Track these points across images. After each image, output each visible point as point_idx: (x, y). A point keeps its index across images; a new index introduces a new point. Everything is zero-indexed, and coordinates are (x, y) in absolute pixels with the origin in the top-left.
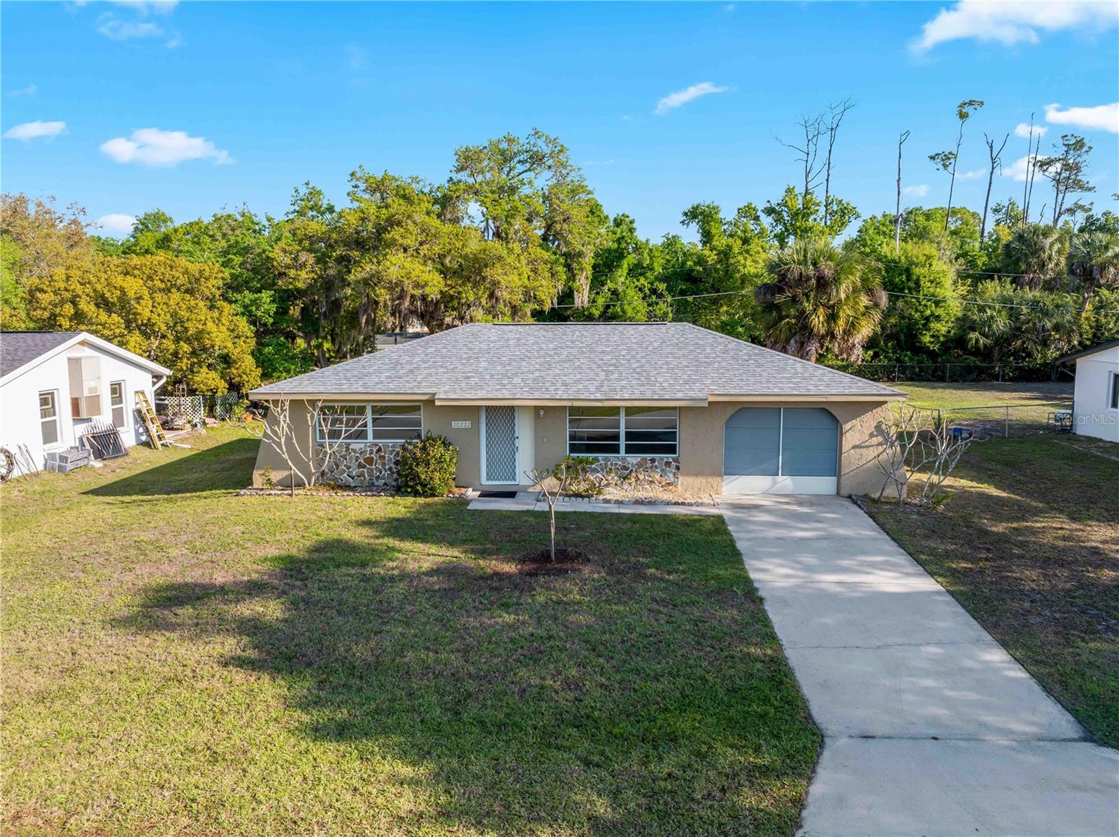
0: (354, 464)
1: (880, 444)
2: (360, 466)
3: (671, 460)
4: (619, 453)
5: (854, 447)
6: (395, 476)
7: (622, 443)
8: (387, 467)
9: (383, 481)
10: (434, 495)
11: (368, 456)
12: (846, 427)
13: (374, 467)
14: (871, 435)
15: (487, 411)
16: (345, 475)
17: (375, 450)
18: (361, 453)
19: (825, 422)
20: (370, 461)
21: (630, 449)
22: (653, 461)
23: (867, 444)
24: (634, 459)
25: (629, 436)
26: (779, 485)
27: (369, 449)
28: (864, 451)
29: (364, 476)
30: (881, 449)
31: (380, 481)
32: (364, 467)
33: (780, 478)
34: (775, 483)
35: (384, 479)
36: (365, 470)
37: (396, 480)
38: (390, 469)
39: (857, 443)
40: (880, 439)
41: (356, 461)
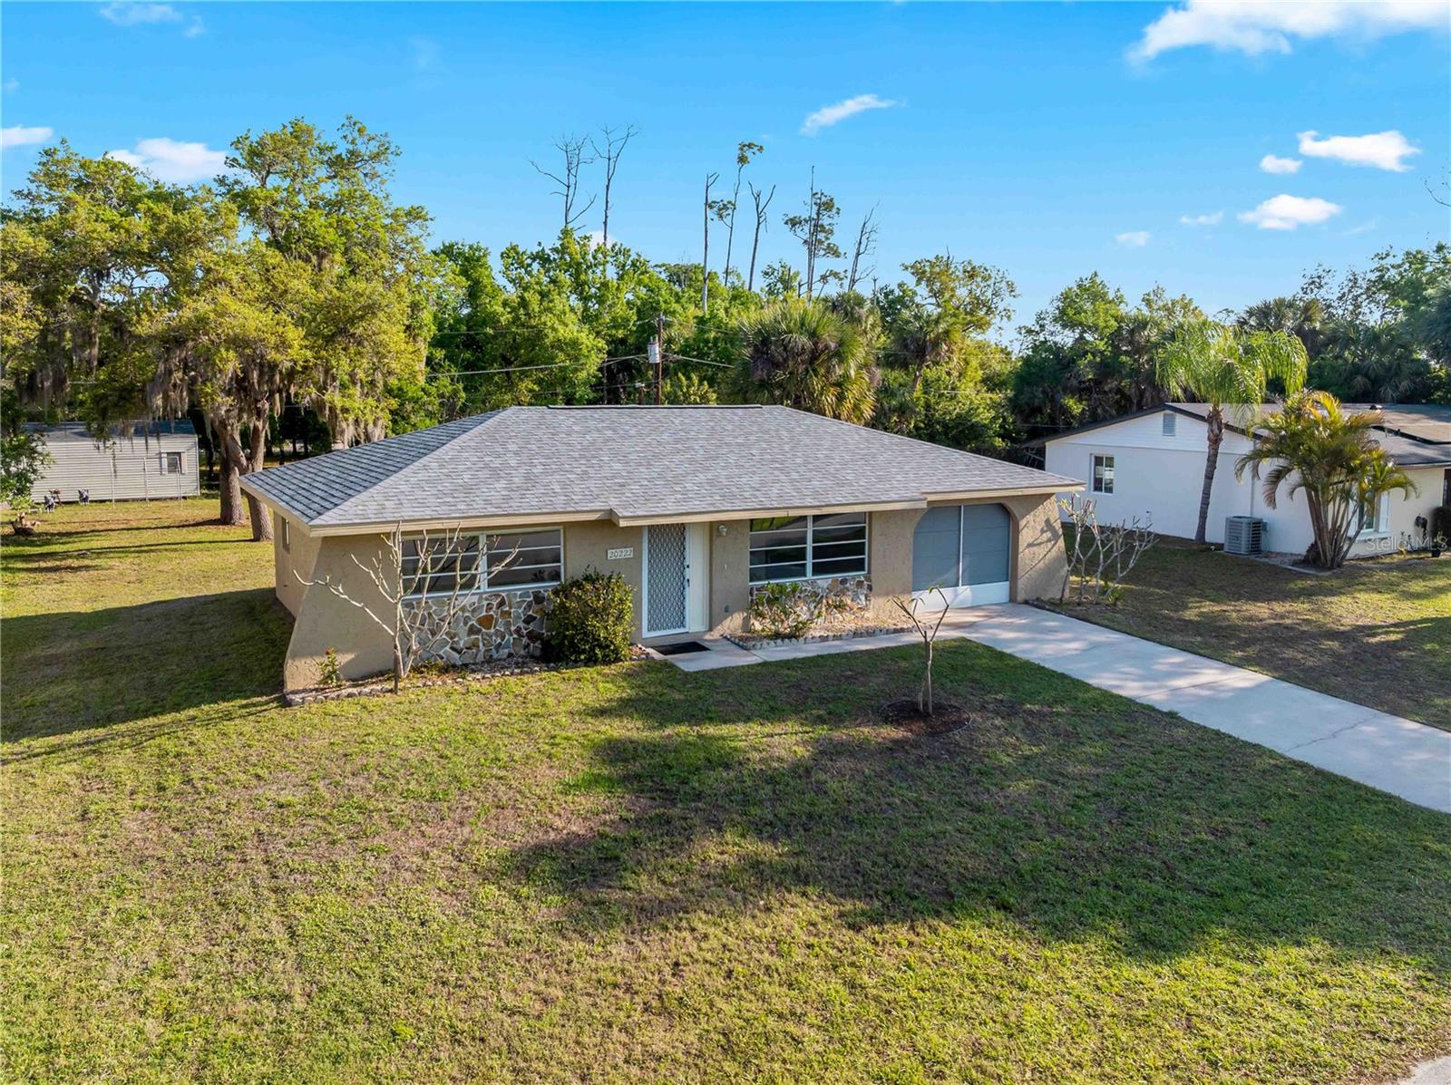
0: (462, 630)
1: (1049, 540)
2: (472, 631)
3: (862, 579)
4: (805, 575)
5: (1030, 545)
6: (525, 640)
7: (809, 561)
8: (513, 628)
9: (506, 651)
10: (617, 660)
11: (484, 613)
12: (1022, 523)
13: (492, 630)
14: (1043, 531)
15: (650, 531)
16: (448, 648)
17: (495, 603)
18: (474, 611)
19: (999, 519)
20: (487, 621)
21: (818, 569)
22: (844, 581)
23: (1039, 541)
24: (824, 581)
25: (818, 552)
26: (961, 597)
27: (485, 603)
28: (1035, 549)
29: (478, 647)
30: (1050, 545)
31: (501, 652)
32: (478, 632)
33: (961, 588)
34: (956, 595)
35: (508, 647)
36: (480, 637)
37: (527, 646)
38: (518, 631)
39: (1031, 541)
40: (1049, 534)
41: (466, 624)
